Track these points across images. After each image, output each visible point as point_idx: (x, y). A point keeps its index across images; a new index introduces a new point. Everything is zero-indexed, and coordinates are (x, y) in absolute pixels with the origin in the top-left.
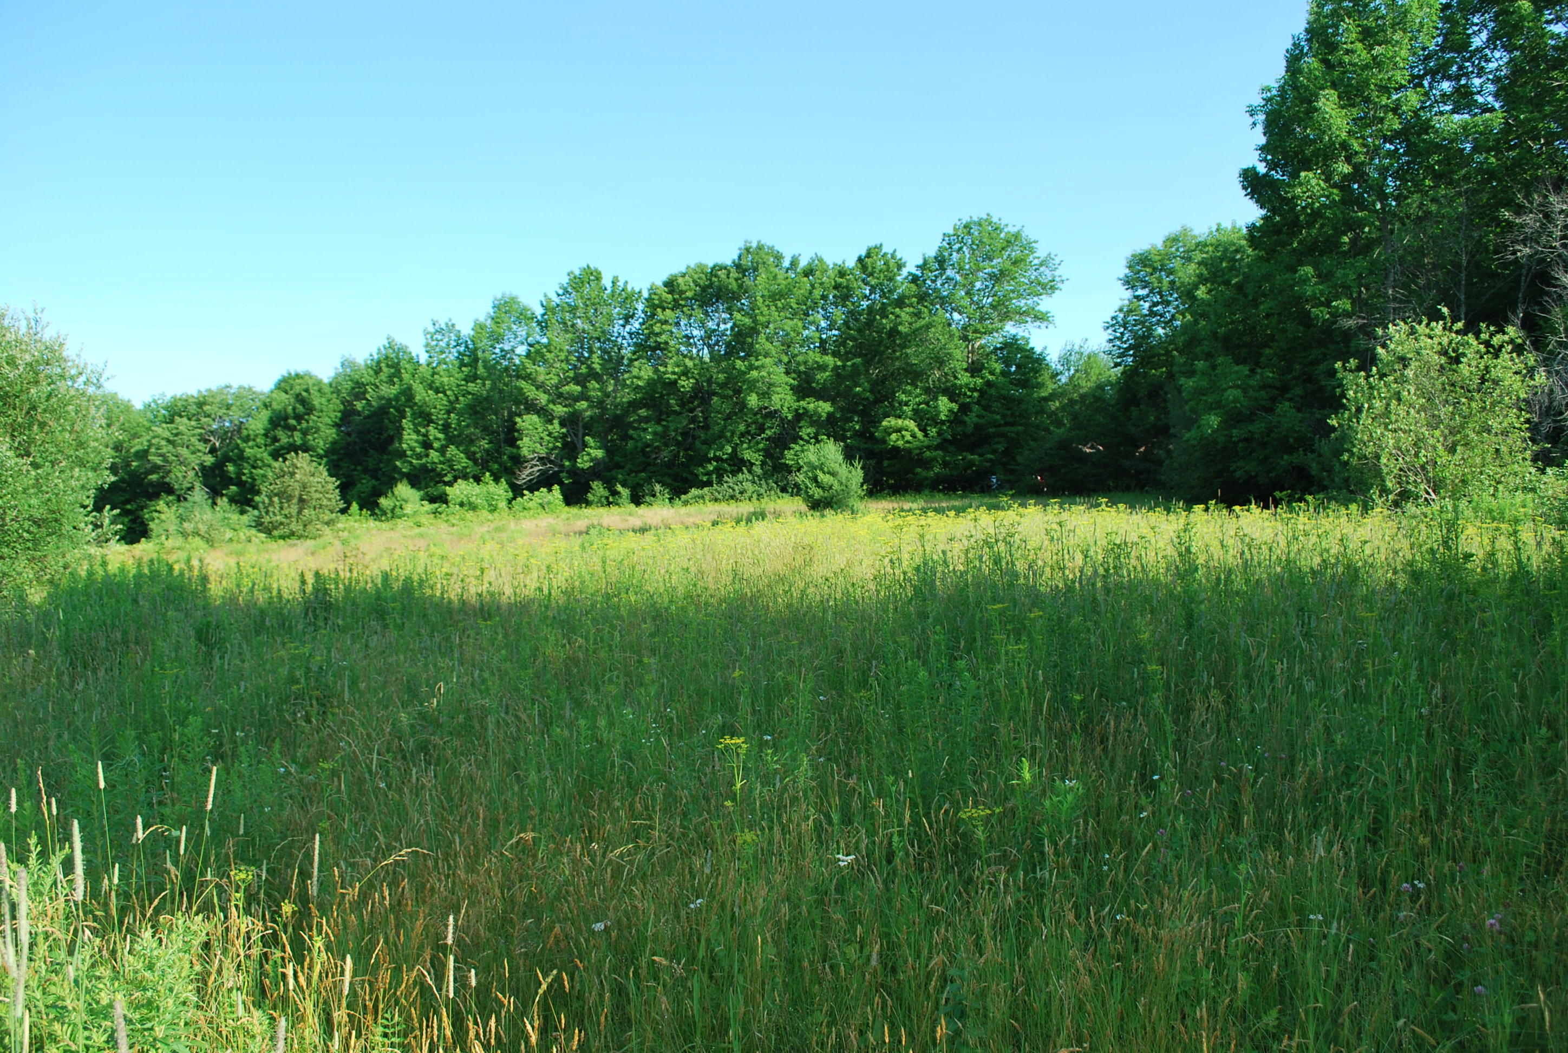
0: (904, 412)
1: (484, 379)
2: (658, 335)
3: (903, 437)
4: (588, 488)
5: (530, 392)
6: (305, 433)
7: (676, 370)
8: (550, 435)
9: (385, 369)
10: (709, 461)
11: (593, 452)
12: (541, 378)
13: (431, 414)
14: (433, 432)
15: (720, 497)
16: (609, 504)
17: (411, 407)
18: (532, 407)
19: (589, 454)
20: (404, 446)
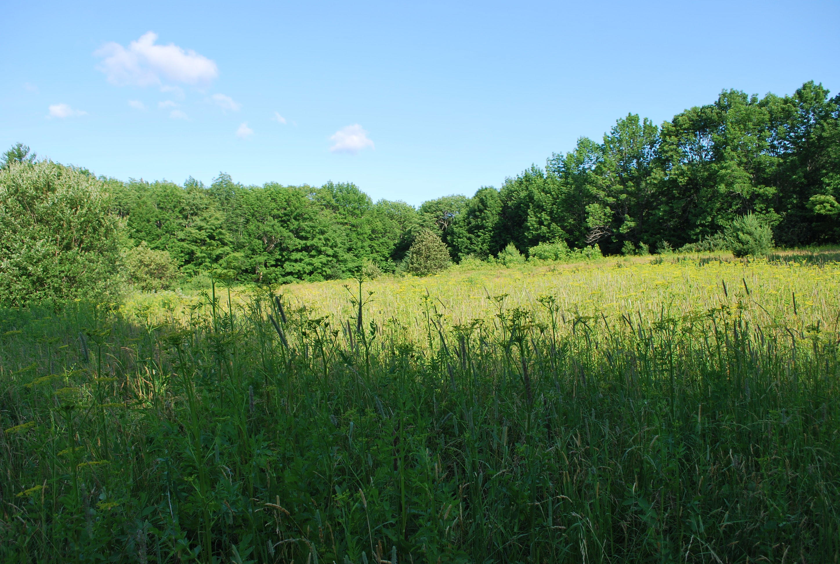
0: (827, 191)
1: (571, 185)
2: (667, 152)
3: (825, 207)
4: (623, 245)
5: (594, 191)
6: (483, 219)
7: (677, 172)
8: (605, 215)
9: (525, 183)
10: (697, 227)
11: (630, 223)
12: (600, 182)
13: (543, 206)
14: (544, 216)
15: (702, 248)
16: (635, 254)
17: (533, 203)
18: (595, 199)
19: (627, 225)
20: (529, 224)
